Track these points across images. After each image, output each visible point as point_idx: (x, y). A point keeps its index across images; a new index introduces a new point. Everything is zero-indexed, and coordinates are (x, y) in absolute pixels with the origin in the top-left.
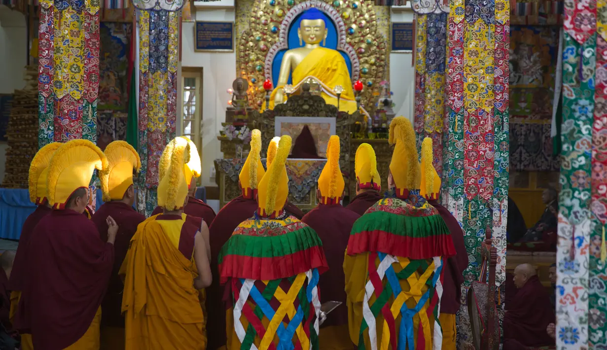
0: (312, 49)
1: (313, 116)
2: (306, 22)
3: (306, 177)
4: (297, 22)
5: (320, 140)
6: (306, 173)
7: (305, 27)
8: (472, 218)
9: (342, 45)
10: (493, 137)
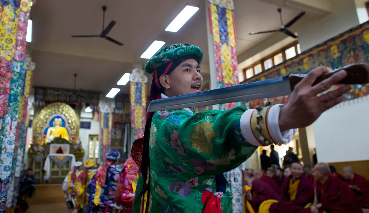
0: (57, 127)
7: (56, 121)
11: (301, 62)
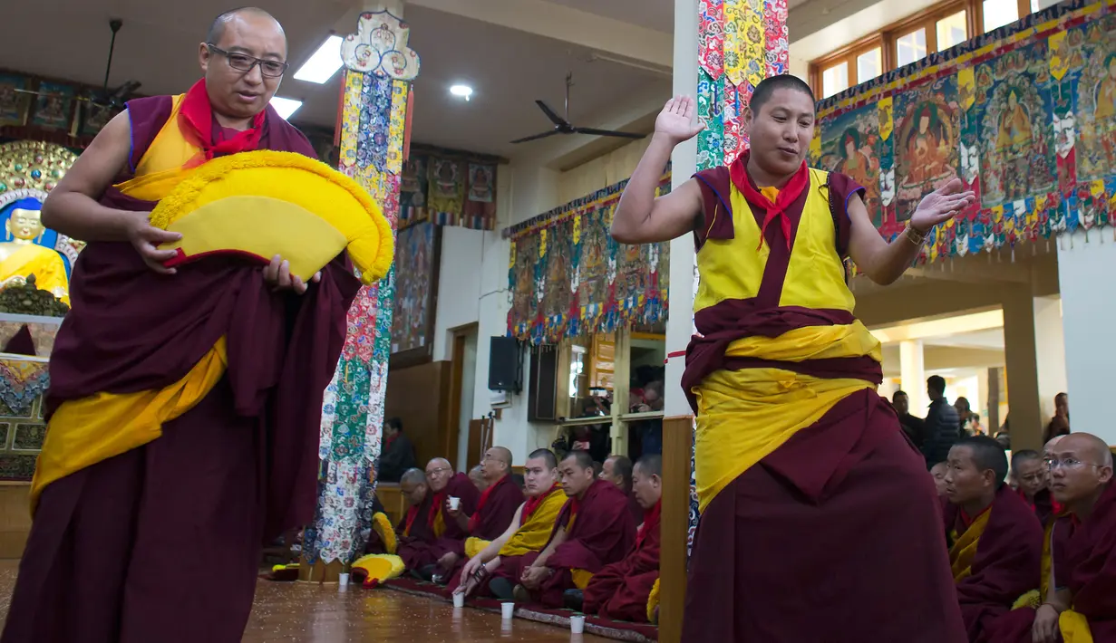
0: (21, 245)
1: (37, 314)
2: (20, 212)
3: (30, 381)
4: (8, 210)
5: (42, 344)
6: (32, 377)
7: (18, 217)
8: (349, 381)
9: (62, 246)
10: (376, 291)
11: (1038, 48)
